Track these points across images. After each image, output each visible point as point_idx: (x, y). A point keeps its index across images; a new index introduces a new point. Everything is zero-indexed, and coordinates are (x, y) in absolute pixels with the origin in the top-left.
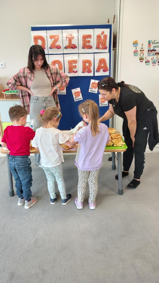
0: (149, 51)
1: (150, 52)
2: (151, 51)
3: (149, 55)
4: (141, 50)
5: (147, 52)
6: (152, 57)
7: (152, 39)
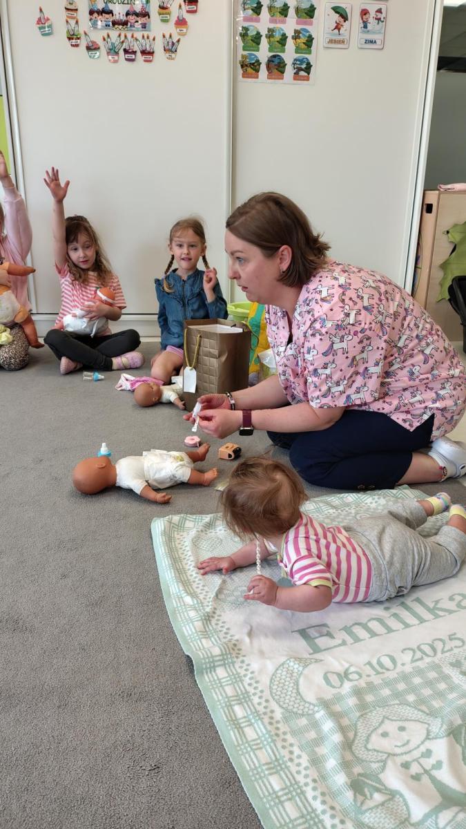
0: (91, 13)
1: (95, 15)
4: (69, 7)
5: (88, 16)
6: (104, 32)
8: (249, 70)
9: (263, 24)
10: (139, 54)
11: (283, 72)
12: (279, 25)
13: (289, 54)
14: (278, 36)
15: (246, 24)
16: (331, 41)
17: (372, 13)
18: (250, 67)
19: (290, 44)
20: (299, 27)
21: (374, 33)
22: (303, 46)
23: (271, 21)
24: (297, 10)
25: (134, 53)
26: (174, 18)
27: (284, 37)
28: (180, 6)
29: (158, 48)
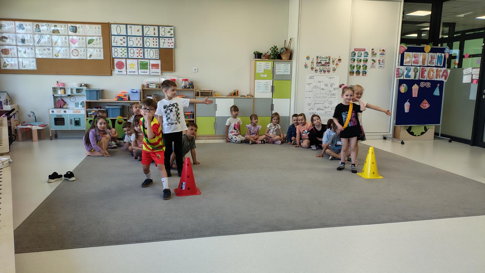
0: (317, 63)
2: (319, 63)
3: (317, 66)
4: (312, 62)
5: (316, 64)
6: (319, 67)
7: (319, 55)
8: (351, 74)
9: (355, 64)
10: (327, 71)
11: (360, 74)
12: (359, 64)
13: (361, 70)
14: (359, 66)
15: (351, 64)
16: (371, 67)
17: (381, 61)
18: (352, 73)
19: (362, 68)
20: (364, 64)
21: (381, 65)
22: (365, 68)
23: (357, 63)
24: (363, 61)
25: (326, 71)
26: (336, 63)
27: (360, 66)
28: (337, 61)
29: (331, 70)
